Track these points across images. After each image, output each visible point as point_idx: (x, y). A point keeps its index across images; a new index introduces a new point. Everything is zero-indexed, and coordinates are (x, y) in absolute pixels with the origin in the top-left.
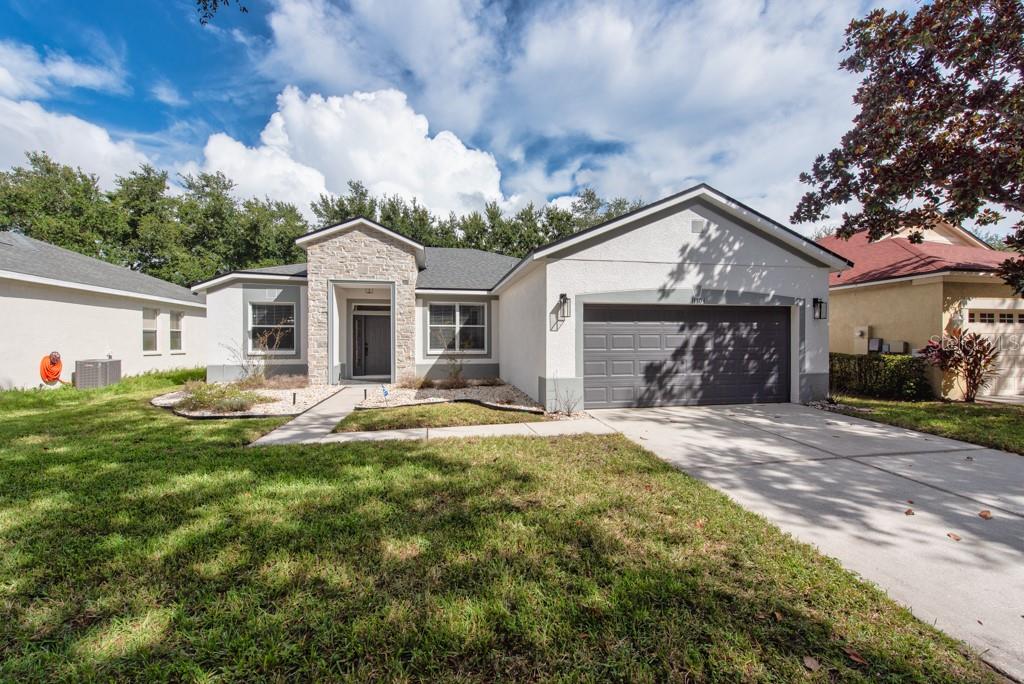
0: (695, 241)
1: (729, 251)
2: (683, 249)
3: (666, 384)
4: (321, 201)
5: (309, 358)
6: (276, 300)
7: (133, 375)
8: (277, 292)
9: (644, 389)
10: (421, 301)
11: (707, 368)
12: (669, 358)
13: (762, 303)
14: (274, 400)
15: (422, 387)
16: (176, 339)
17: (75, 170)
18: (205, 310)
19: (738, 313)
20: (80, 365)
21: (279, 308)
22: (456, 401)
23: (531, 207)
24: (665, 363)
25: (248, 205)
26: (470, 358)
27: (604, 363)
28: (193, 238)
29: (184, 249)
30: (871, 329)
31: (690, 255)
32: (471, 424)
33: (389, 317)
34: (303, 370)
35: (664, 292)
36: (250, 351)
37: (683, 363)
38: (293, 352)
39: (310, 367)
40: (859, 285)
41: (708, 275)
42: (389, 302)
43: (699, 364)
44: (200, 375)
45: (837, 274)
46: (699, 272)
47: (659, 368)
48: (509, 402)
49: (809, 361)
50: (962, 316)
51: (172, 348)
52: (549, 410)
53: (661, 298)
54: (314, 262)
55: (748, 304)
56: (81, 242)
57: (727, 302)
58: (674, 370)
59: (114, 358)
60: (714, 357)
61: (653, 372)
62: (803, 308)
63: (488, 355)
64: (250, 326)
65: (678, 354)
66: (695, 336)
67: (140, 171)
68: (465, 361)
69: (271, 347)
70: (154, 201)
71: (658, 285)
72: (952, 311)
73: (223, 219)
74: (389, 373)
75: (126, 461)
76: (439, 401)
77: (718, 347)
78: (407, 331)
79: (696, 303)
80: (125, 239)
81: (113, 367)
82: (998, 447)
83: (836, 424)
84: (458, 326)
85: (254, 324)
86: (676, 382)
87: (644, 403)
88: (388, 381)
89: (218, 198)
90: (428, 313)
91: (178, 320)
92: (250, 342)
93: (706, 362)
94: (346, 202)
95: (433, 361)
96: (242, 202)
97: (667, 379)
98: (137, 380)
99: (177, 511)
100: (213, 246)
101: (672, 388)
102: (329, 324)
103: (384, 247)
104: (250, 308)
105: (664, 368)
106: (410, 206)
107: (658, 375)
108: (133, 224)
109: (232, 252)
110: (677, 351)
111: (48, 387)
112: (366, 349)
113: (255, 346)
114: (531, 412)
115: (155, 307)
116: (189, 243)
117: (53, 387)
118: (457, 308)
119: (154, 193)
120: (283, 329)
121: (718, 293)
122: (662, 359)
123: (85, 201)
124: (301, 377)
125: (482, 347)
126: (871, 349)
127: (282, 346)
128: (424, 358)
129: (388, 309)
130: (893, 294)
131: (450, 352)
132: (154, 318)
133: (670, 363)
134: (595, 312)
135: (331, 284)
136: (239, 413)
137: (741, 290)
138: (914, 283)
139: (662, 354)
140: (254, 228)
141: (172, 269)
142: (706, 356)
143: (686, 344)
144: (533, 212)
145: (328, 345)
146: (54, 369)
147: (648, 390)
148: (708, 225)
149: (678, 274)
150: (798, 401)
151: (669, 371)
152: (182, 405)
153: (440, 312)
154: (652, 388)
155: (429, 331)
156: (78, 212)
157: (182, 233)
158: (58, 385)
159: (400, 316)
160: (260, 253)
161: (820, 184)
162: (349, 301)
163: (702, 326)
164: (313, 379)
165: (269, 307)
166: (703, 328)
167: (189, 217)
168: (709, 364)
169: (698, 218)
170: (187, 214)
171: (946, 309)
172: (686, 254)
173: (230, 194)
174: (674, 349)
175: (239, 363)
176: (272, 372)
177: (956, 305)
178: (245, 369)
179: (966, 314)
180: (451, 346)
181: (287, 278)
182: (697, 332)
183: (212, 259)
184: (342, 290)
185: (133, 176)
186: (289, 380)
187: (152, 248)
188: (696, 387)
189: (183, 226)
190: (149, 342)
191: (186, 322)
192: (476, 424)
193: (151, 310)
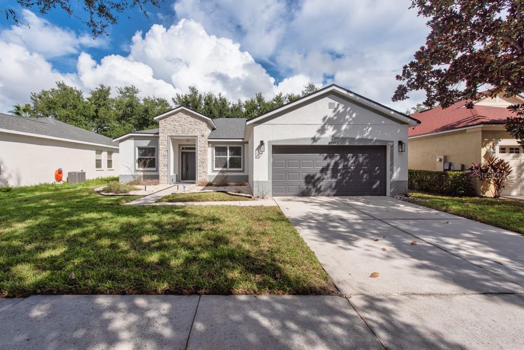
0: (330, 114)
1: (350, 118)
2: (324, 119)
3: (317, 185)
4: (177, 97)
5: (160, 172)
6: (148, 145)
7: (91, 179)
8: (148, 142)
9: (305, 187)
10: (210, 145)
11: (339, 178)
12: (319, 172)
13: (370, 144)
14: (140, 190)
15: (207, 186)
16: (110, 163)
17: (74, 89)
18: (118, 149)
19: (356, 149)
20: (70, 174)
21: (149, 149)
22: (217, 192)
23: (281, 94)
24: (316, 175)
25: (145, 100)
26: (234, 173)
27: (284, 174)
28: (121, 117)
29: (117, 122)
30: (445, 157)
31: (328, 121)
32: (215, 201)
33: (195, 153)
34: (157, 177)
35: (314, 139)
36: (137, 168)
37: (326, 175)
38: (155, 169)
39: (160, 176)
40: (438, 133)
41: (339, 131)
42: (195, 145)
43: (335, 175)
44: (117, 179)
45: (413, 127)
46: (334, 130)
47: (313, 177)
48: (239, 192)
49: (397, 174)
50: (494, 150)
51: (108, 167)
52: (255, 196)
53: (313, 143)
54: (162, 128)
55: (361, 144)
56: (76, 120)
57: (349, 143)
58: (322, 178)
59: (84, 171)
60: (343, 172)
61: (310, 179)
62: (392, 147)
63: (243, 171)
64: (137, 157)
65: (324, 170)
66: (333, 161)
67: (99, 87)
68: (229, 174)
69: (144, 167)
70: (105, 100)
71: (312, 136)
72: (488, 147)
73: (133, 108)
74: (195, 180)
75: (72, 208)
76: (210, 191)
77: (345, 167)
78: (203, 159)
79: (332, 144)
80: (93, 118)
81: (82, 175)
82: (472, 219)
83: (399, 206)
84: (228, 157)
85: (139, 156)
86: (323, 184)
87: (304, 194)
88: (194, 183)
89: (132, 97)
90: (214, 150)
91: (111, 155)
92: (137, 164)
93: (339, 174)
94: (188, 97)
95: (216, 174)
96: (143, 98)
97: (318, 182)
98: (92, 181)
99: (79, 224)
100: (129, 120)
101: (320, 187)
102: (168, 155)
103: (192, 119)
104: (137, 149)
105: (316, 177)
106: (218, 97)
107: (313, 180)
108: (96, 111)
109: (137, 123)
110: (323, 168)
111: (57, 183)
112: (187, 168)
113: (139, 166)
114: (246, 197)
115: (101, 149)
116: (119, 119)
117: (59, 183)
118: (228, 148)
119: (105, 97)
120: (150, 159)
121: (344, 139)
122: (315, 173)
123: (78, 102)
124: (157, 180)
125: (240, 167)
126: (445, 168)
127: (149, 166)
128: (212, 172)
129: (195, 149)
130: (457, 137)
131: (225, 169)
132: (101, 154)
133: (318, 175)
134: (278, 149)
135: (169, 137)
136: (123, 194)
137: (358, 137)
138: (467, 131)
139: (315, 170)
140: (146, 111)
141: (112, 131)
142: (339, 171)
143: (328, 165)
144: (282, 97)
145: (168, 166)
146: (60, 175)
147: (307, 188)
148: (338, 105)
149: (322, 130)
150: (389, 195)
151: (319, 179)
152: (103, 190)
153: (220, 150)
154: (309, 187)
155: (214, 159)
156: (75, 107)
157: (117, 114)
158: (62, 182)
159: (200, 152)
160: (149, 123)
161: (407, 80)
162: (180, 145)
163: (337, 156)
164: (161, 181)
165: (145, 148)
166: (337, 157)
167: (119, 107)
168: (340, 176)
169: (332, 101)
170: (118, 106)
171: (483, 146)
172: (326, 121)
173: (138, 95)
174: (321, 167)
175: (131, 174)
176: (145, 177)
177: (491, 144)
178: (134, 177)
179: (497, 148)
180: (225, 166)
181: (152, 135)
182: (335, 159)
183: (128, 126)
184: (175, 140)
185: (96, 90)
186: (151, 181)
187: (104, 122)
188: (333, 187)
189: (117, 111)
190: (98, 164)
191: (114, 155)
192: (217, 201)
193: (99, 151)
